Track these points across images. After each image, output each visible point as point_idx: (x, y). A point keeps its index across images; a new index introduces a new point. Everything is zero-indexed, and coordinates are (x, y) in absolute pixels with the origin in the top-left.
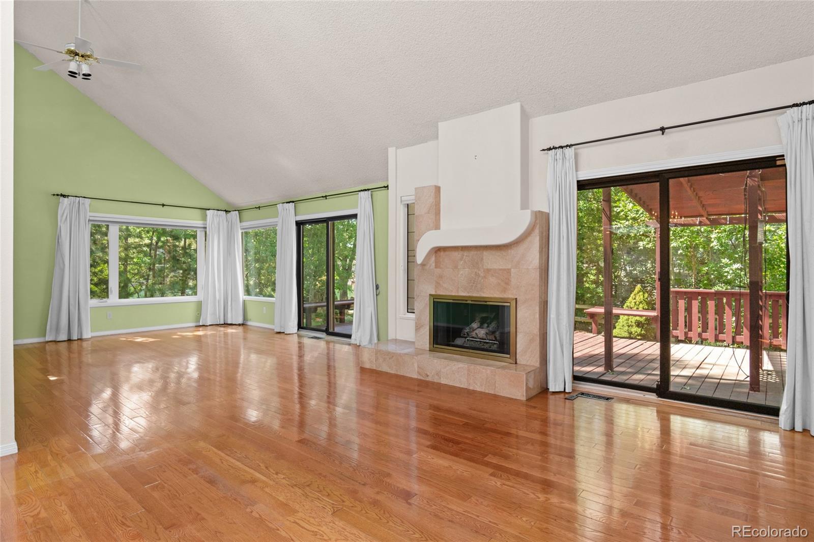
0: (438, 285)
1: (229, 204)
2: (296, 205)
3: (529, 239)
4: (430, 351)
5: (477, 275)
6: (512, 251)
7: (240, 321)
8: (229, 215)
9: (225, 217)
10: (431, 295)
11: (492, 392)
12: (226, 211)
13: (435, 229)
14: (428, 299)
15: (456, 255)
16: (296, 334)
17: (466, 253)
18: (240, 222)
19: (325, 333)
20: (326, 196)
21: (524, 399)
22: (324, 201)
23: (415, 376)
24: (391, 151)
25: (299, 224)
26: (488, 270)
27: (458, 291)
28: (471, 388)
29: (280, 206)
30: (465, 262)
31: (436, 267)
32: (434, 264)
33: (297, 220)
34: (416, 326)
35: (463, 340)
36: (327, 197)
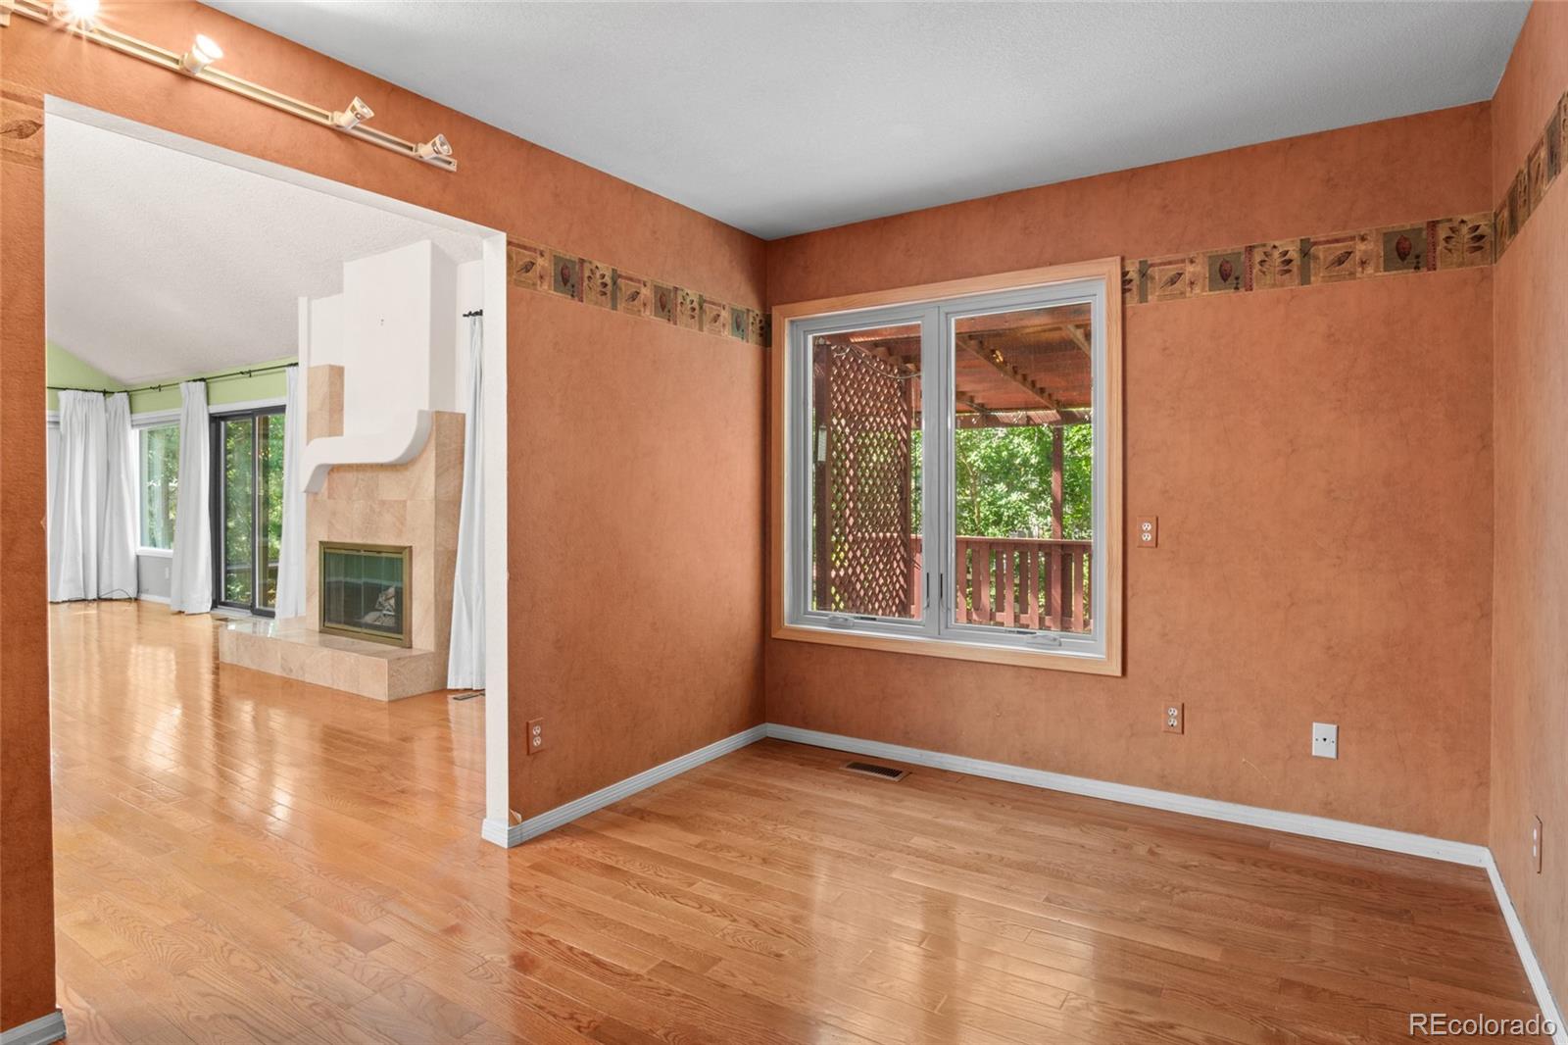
0: (331, 526)
1: (112, 379)
2: (211, 385)
3: (425, 455)
4: (320, 632)
5: (372, 510)
6: (408, 473)
7: (133, 594)
8: (110, 399)
9: (103, 404)
10: (321, 543)
11: (355, 692)
12: (105, 393)
13: (330, 436)
14: (318, 547)
15: (350, 477)
16: (209, 616)
17: (361, 475)
18: (131, 412)
19: (249, 611)
20: (250, 372)
21: (385, 699)
22: (246, 381)
23: (277, 671)
24: (302, 302)
25: (215, 420)
26: (383, 503)
27: (352, 537)
28: (335, 687)
29: (183, 386)
30: (360, 489)
31: (330, 497)
32: (326, 493)
33: (211, 412)
34: (308, 593)
35: (377, 614)
36: (253, 374)
